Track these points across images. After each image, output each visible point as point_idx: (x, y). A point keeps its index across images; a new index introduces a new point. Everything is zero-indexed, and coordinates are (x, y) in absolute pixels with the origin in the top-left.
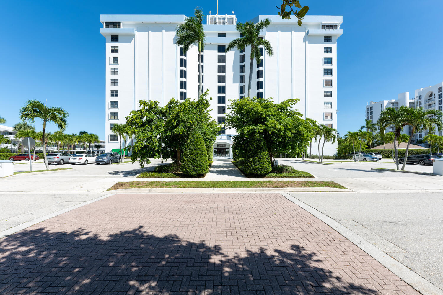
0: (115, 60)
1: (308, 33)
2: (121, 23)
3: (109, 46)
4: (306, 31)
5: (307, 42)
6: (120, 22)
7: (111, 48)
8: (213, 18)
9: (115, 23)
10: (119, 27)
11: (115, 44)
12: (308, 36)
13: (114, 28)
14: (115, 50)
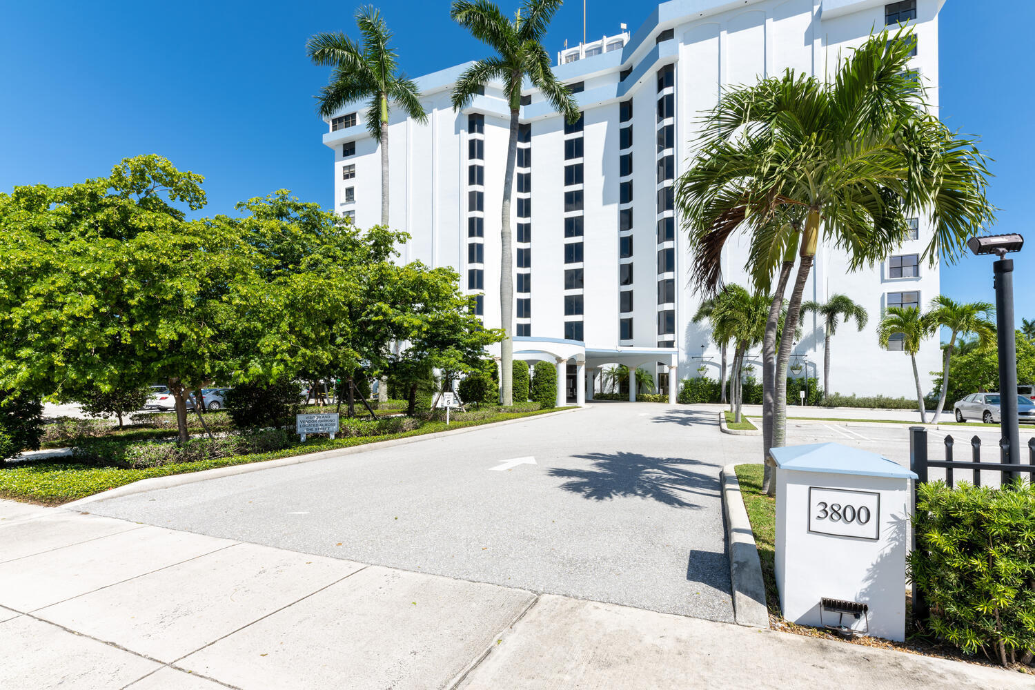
0: (350, 192)
1: (820, 10)
2: (357, 114)
3: (339, 166)
4: (816, 8)
5: (818, 42)
6: (355, 114)
7: (344, 170)
8: (572, 55)
9: (347, 117)
10: (354, 123)
11: (349, 161)
12: (823, 21)
13: (346, 127)
14: (349, 174)
